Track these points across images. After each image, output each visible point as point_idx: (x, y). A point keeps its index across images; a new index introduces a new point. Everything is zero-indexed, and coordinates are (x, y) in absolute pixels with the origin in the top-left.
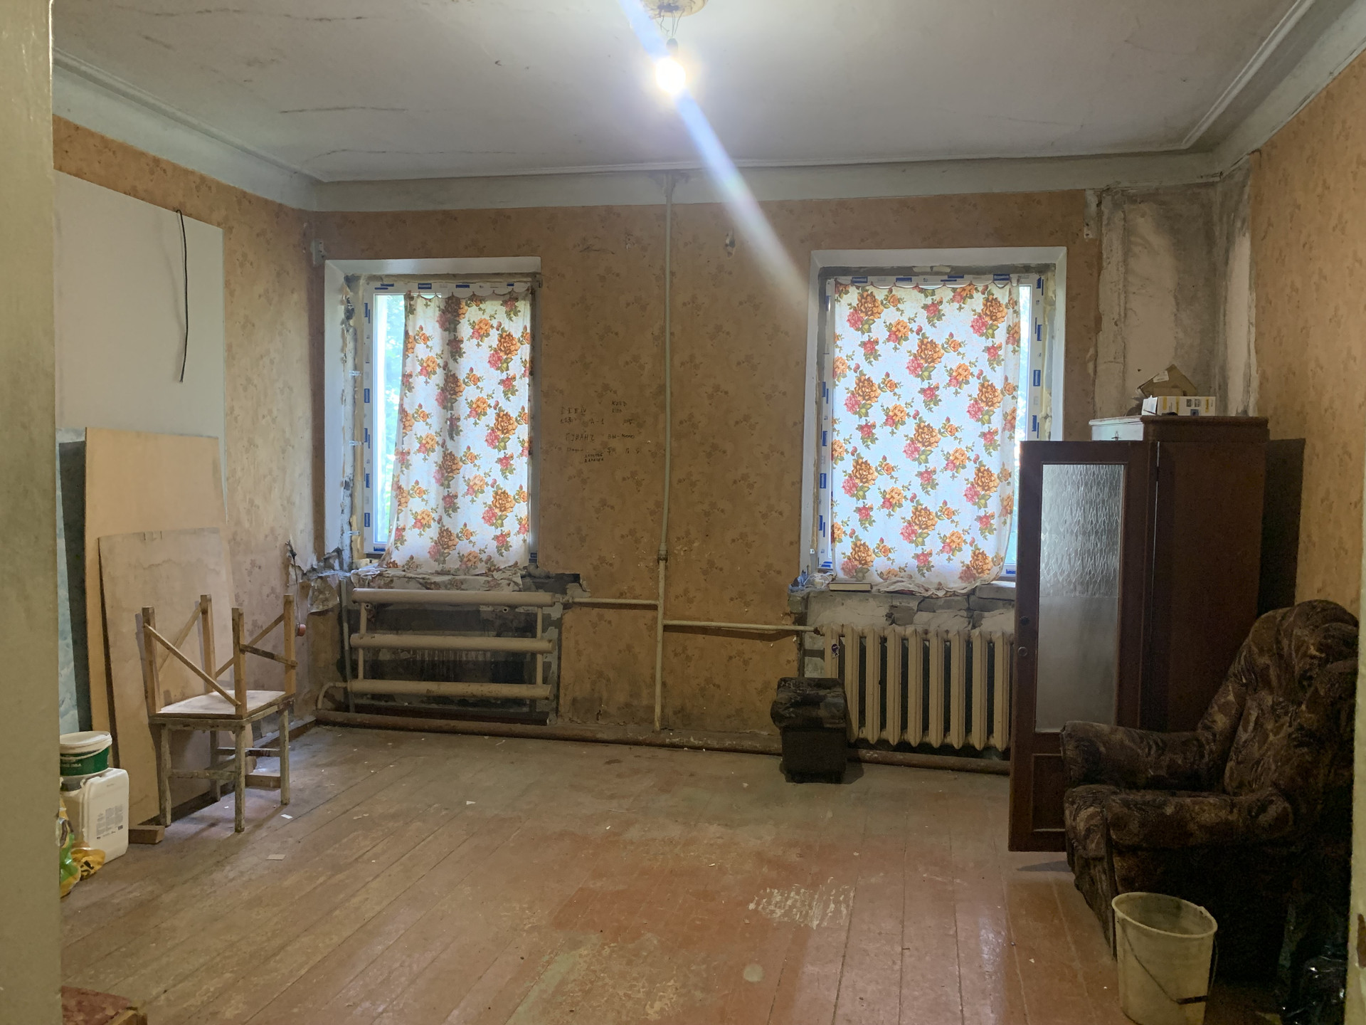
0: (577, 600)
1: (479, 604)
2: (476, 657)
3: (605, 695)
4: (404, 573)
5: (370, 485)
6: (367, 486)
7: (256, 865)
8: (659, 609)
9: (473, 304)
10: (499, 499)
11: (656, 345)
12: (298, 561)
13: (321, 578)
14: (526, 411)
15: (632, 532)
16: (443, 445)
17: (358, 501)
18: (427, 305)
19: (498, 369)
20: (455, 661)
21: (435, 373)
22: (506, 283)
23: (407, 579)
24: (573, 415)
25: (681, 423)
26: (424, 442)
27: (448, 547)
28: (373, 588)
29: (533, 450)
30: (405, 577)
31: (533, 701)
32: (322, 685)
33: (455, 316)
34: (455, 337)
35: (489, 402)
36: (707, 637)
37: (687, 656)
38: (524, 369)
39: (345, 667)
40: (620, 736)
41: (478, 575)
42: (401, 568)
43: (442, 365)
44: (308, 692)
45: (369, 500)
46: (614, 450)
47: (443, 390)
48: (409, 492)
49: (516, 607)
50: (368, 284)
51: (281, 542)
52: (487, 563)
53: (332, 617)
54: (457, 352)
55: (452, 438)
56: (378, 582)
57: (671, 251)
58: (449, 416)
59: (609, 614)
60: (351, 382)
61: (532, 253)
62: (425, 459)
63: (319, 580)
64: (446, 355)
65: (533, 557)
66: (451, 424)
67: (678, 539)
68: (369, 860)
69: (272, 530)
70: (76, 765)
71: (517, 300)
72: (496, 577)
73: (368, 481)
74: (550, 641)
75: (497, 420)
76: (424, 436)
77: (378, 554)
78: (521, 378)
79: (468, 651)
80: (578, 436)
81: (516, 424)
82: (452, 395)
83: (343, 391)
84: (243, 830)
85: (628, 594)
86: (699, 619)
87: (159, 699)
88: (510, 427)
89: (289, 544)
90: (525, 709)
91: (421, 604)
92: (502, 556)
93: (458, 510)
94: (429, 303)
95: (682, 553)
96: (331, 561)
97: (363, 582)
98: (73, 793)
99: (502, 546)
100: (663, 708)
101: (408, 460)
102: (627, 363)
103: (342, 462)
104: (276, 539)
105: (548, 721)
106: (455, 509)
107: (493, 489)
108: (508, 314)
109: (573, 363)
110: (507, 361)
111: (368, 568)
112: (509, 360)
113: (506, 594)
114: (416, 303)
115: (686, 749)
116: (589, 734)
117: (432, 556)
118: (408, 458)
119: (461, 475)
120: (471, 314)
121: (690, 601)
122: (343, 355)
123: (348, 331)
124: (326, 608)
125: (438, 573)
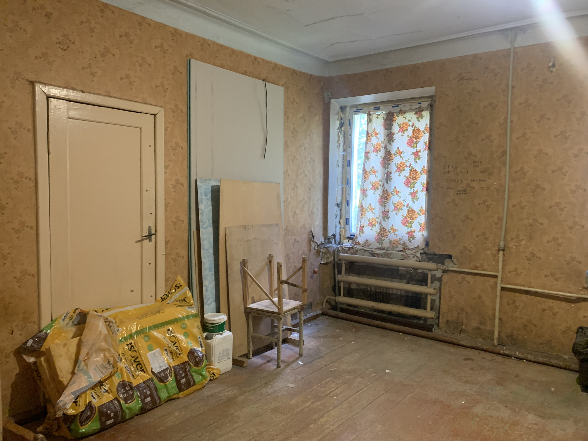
0: (450, 269)
1: (399, 266)
2: (397, 292)
3: (465, 321)
4: (363, 248)
5: (349, 205)
6: (348, 206)
7: (282, 388)
8: (498, 277)
9: (400, 115)
10: (410, 213)
11: (502, 129)
12: (315, 239)
13: (326, 247)
14: (426, 168)
15: (483, 234)
16: (383, 186)
17: (343, 212)
18: (377, 118)
19: (412, 147)
20: (386, 293)
21: (380, 151)
22: (417, 103)
23: (364, 251)
24: (451, 169)
25: (516, 172)
26: (374, 184)
27: (384, 236)
28: (348, 254)
29: (428, 189)
30: (363, 249)
31: (425, 319)
32: (325, 297)
33: (391, 122)
34: (391, 132)
35: (406, 164)
36: (529, 296)
37: (516, 306)
38: (425, 146)
39: (335, 289)
40: (473, 344)
41: (398, 251)
42: (362, 245)
43: (384, 146)
44: (318, 300)
45: (348, 212)
46: (474, 188)
47: (384, 159)
48: (366, 209)
49: (417, 269)
50: (351, 110)
51: (308, 231)
52: (403, 245)
53: (331, 265)
54: (391, 139)
55: (387, 183)
56: (351, 251)
57: (513, 74)
58: (386, 172)
59: (469, 278)
60: (341, 157)
61: (431, 85)
62: (374, 193)
63: (325, 248)
64: (386, 142)
65: (427, 244)
66: (387, 175)
67: (512, 239)
68: (333, 397)
69: (304, 225)
70: (211, 328)
71: (422, 111)
72: (407, 253)
73: (348, 203)
74: (435, 289)
75: (410, 173)
76: (374, 182)
77: (352, 238)
78: (423, 151)
79: (393, 289)
80: (453, 180)
81: (420, 175)
82: (388, 161)
83: (338, 161)
84: (280, 367)
85: (480, 268)
86: (524, 286)
87: (249, 300)
88: (417, 177)
89: (311, 232)
90: (422, 322)
91: (371, 263)
92: (411, 242)
93: (389, 218)
94: (379, 116)
95: (514, 247)
96: (331, 240)
97: (345, 251)
98: (210, 341)
99: (411, 237)
100: (499, 333)
101: (366, 194)
102: (483, 140)
103: (336, 194)
104: (306, 229)
105: (433, 330)
106: (388, 218)
107: (407, 208)
108: (418, 118)
109: (451, 141)
110: (416, 143)
111: (347, 244)
112: (418, 142)
113: (412, 262)
114: (372, 117)
115: (513, 358)
116: (455, 341)
117: (376, 240)
118: (366, 192)
119: (391, 201)
120: (399, 120)
121: (518, 275)
122: (338, 144)
123: (341, 133)
124: (327, 261)
125: (379, 249)
